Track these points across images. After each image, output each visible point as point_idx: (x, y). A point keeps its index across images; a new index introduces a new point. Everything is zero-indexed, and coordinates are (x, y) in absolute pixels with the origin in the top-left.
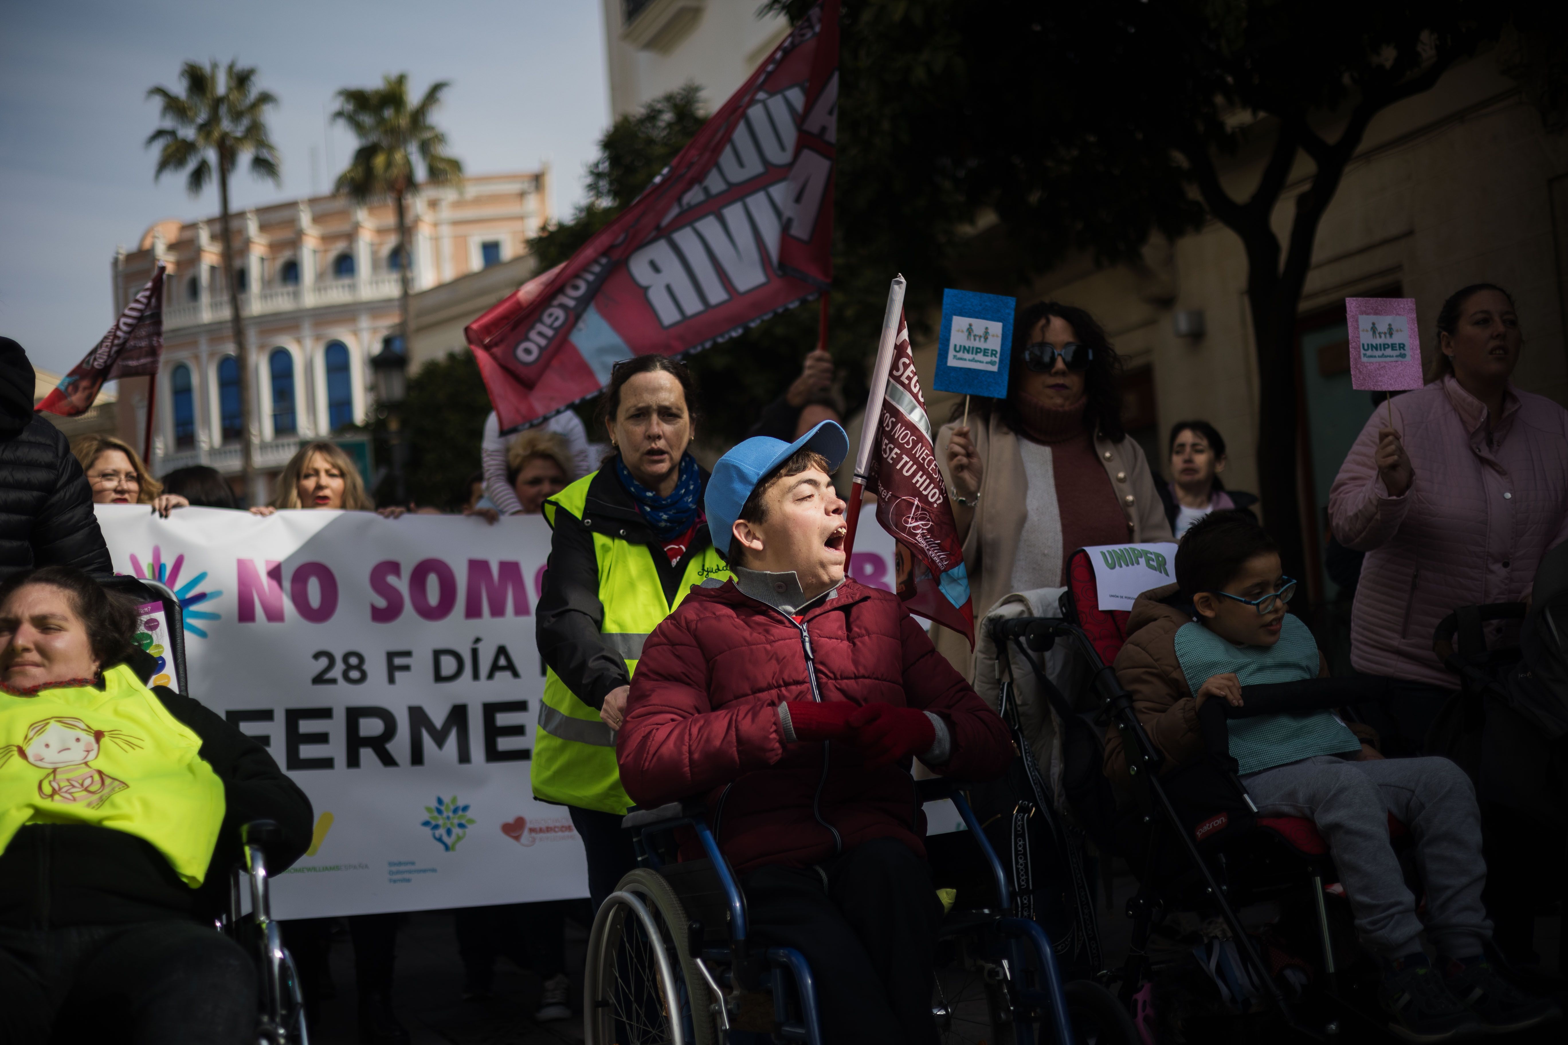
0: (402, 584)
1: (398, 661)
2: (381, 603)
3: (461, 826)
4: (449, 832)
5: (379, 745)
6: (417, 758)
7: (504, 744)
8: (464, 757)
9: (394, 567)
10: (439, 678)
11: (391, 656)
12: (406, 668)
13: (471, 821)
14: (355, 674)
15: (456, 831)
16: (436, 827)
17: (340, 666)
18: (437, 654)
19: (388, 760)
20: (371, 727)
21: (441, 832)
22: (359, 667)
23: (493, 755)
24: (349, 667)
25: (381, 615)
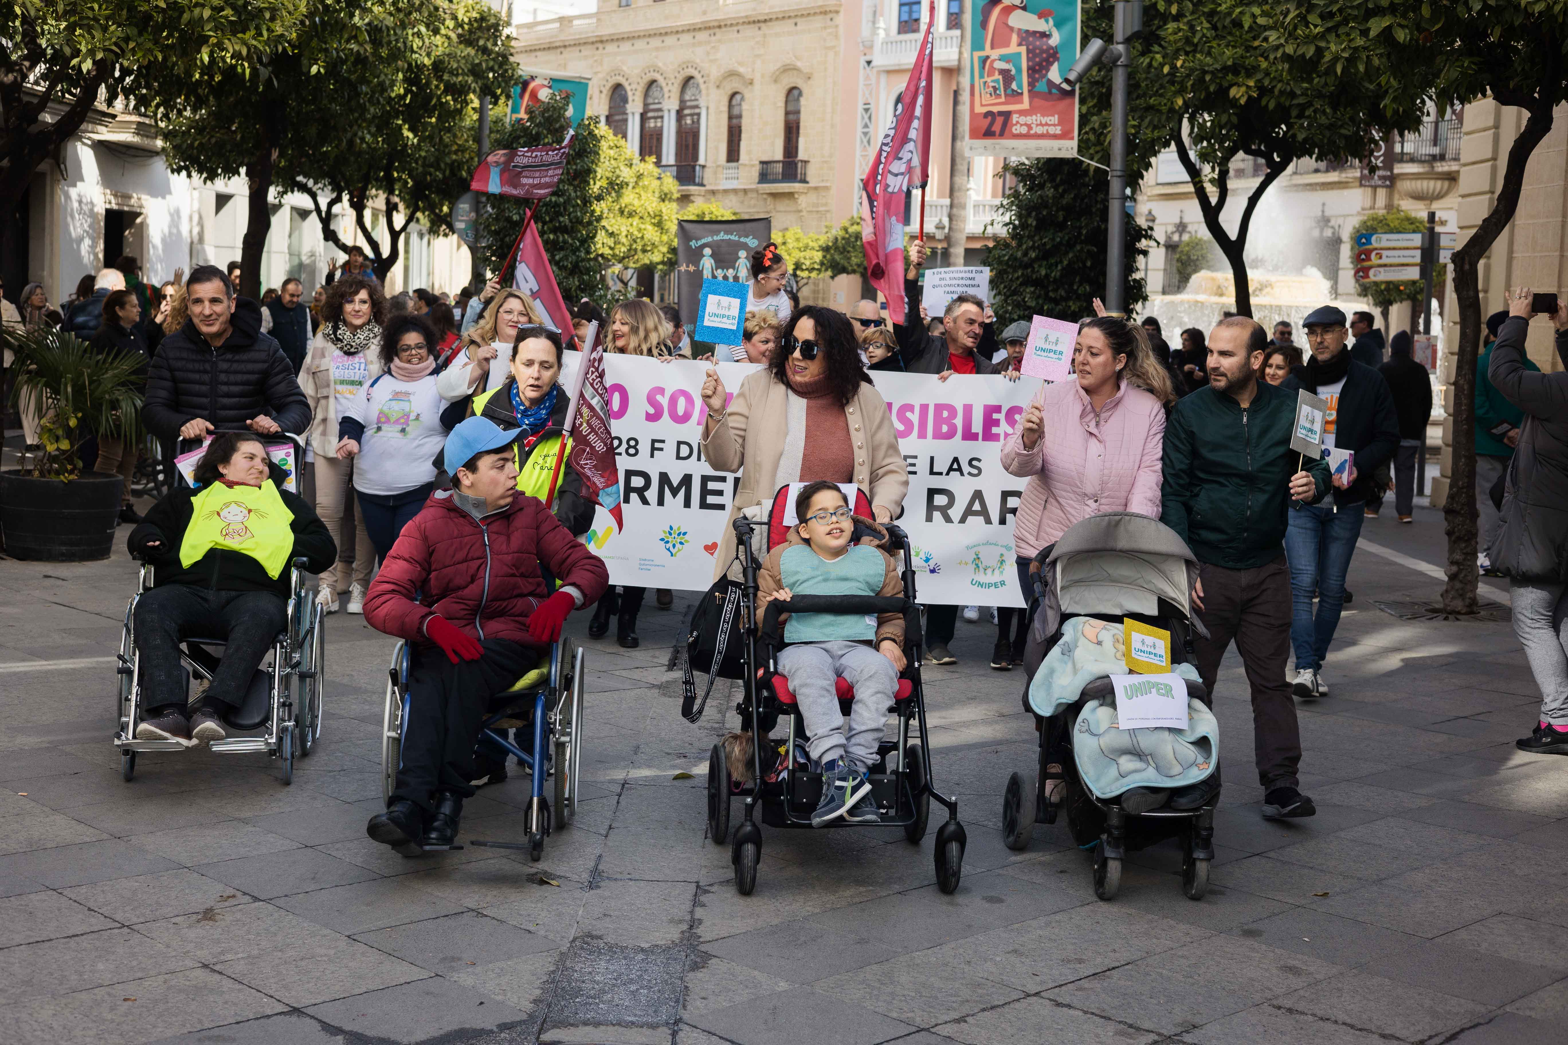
0: (664, 401)
1: (657, 445)
2: (652, 411)
3: (681, 543)
4: (674, 546)
5: (641, 492)
6: (661, 502)
7: (711, 500)
8: (687, 504)
9: (661, 391)
10: (678, 457)
11: (654, 441)
12: (661, 449)
13: (687, 541)
14: (632, 451)
15: (678, 546)
16: (667, 542)
17: (624, 446)
18: (679, 443)
19: (645, 502)
20: (637, 482)
21: (670, 545)
22: (635, 447)
23: (704, 505)
24: (630, 447)
25: (650, 418)
